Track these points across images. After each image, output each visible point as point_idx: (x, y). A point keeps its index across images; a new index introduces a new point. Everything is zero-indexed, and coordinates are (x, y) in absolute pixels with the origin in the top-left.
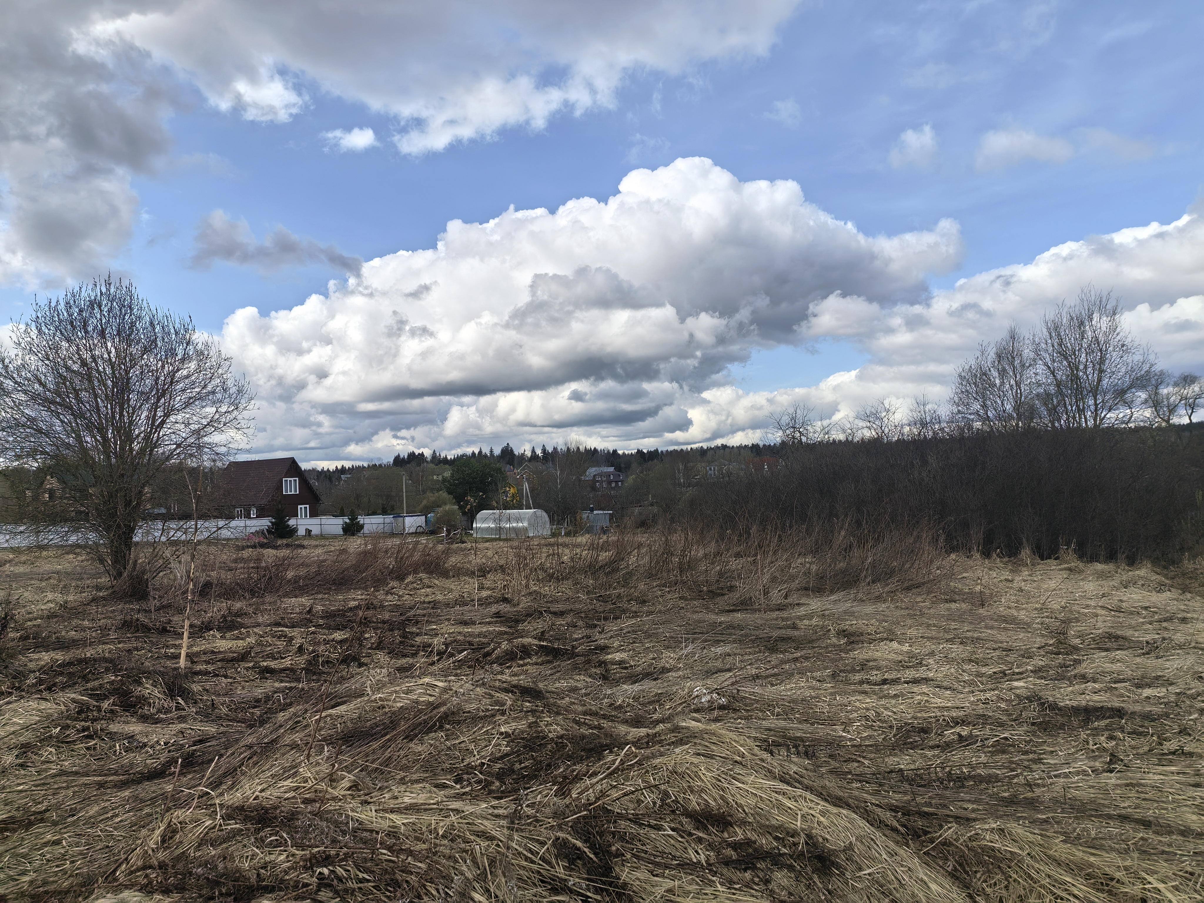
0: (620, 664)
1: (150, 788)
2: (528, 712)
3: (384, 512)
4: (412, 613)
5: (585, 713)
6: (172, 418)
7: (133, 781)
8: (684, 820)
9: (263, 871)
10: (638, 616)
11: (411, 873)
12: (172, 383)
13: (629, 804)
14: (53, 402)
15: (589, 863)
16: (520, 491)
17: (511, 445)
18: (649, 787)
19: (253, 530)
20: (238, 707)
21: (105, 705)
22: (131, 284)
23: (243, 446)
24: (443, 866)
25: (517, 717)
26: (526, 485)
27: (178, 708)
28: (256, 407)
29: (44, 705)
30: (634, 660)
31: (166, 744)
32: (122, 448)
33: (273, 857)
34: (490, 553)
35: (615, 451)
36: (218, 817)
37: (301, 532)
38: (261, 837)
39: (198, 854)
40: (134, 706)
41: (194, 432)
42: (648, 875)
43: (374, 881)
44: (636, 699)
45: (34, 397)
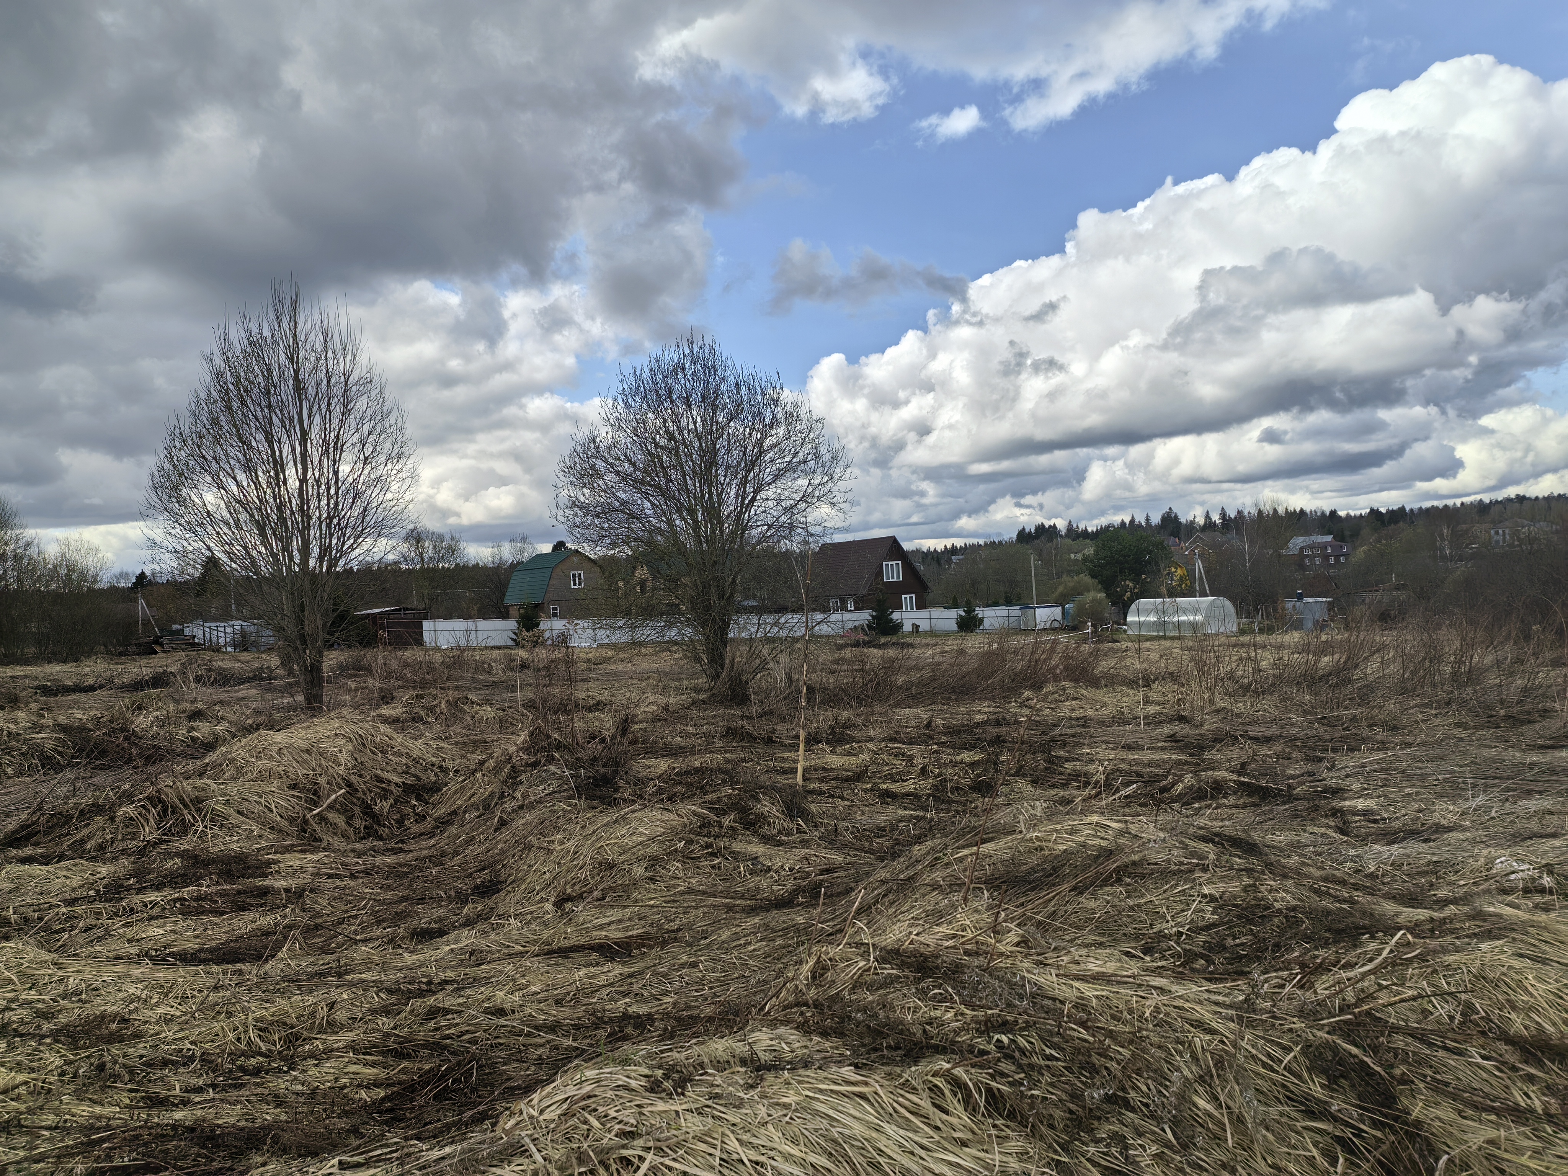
0: (1364, 815)
1: (778, 918)
2: (1242, 870)
3: (1008, 603)
4: (1057, 731)
5: (1326, 879)
6: (763, 495)
7: (761, 907)
8: (1503, 1047)
9: (928, 1027)
10: (1387, 749)
11: (1112, 1059)
12: (760, 453)
13: (1408, 1013)
14: (642, 482)
15: (1360, 1085)
16: (1191, 573)
17: (1174, 510)
18: (1443, 995)
19: (850, 625)
20: (861, 834)
21: (727, 821)
22: (714, 341)
23: (839, 524)
24: (1152, 1057)
25: (1225, 876)
26: (1199, 564)
27: (799, 831)
28: (853, 476)
29: (667, 816)
30: (1387, 811)
31: (791, 870)
32: (713, 531)
33: (938, 1013)
34: (1154, 656)
35: (1333, 513)
36: (872, 959)
37: (907, 627)
38: (923, 988)
39: (854, 997)
40: (754, 825)
41: (786, 510)
42: (1454, 1116)
43: (1065, 1061)
44: (1395, 865)
45: (624, 477)
